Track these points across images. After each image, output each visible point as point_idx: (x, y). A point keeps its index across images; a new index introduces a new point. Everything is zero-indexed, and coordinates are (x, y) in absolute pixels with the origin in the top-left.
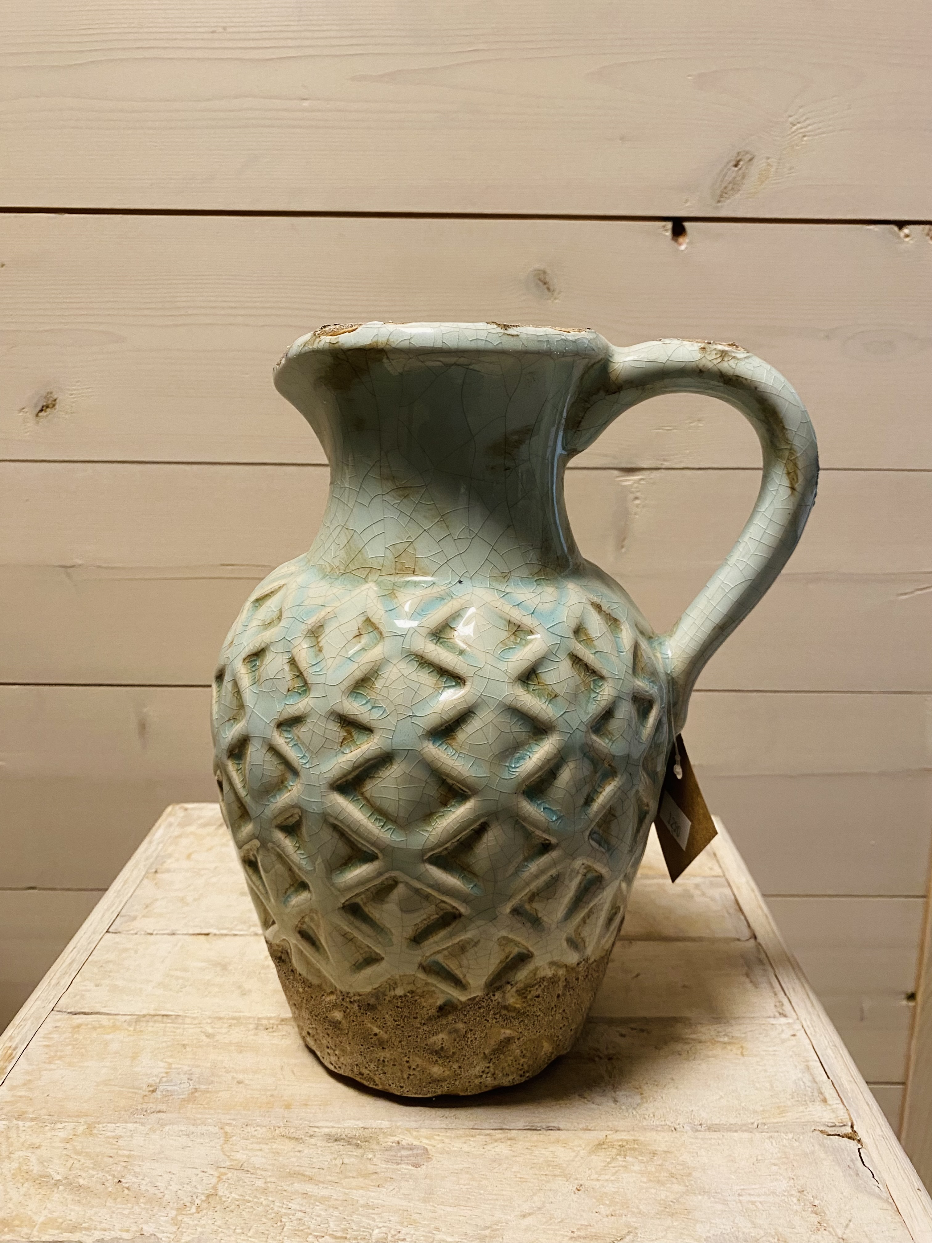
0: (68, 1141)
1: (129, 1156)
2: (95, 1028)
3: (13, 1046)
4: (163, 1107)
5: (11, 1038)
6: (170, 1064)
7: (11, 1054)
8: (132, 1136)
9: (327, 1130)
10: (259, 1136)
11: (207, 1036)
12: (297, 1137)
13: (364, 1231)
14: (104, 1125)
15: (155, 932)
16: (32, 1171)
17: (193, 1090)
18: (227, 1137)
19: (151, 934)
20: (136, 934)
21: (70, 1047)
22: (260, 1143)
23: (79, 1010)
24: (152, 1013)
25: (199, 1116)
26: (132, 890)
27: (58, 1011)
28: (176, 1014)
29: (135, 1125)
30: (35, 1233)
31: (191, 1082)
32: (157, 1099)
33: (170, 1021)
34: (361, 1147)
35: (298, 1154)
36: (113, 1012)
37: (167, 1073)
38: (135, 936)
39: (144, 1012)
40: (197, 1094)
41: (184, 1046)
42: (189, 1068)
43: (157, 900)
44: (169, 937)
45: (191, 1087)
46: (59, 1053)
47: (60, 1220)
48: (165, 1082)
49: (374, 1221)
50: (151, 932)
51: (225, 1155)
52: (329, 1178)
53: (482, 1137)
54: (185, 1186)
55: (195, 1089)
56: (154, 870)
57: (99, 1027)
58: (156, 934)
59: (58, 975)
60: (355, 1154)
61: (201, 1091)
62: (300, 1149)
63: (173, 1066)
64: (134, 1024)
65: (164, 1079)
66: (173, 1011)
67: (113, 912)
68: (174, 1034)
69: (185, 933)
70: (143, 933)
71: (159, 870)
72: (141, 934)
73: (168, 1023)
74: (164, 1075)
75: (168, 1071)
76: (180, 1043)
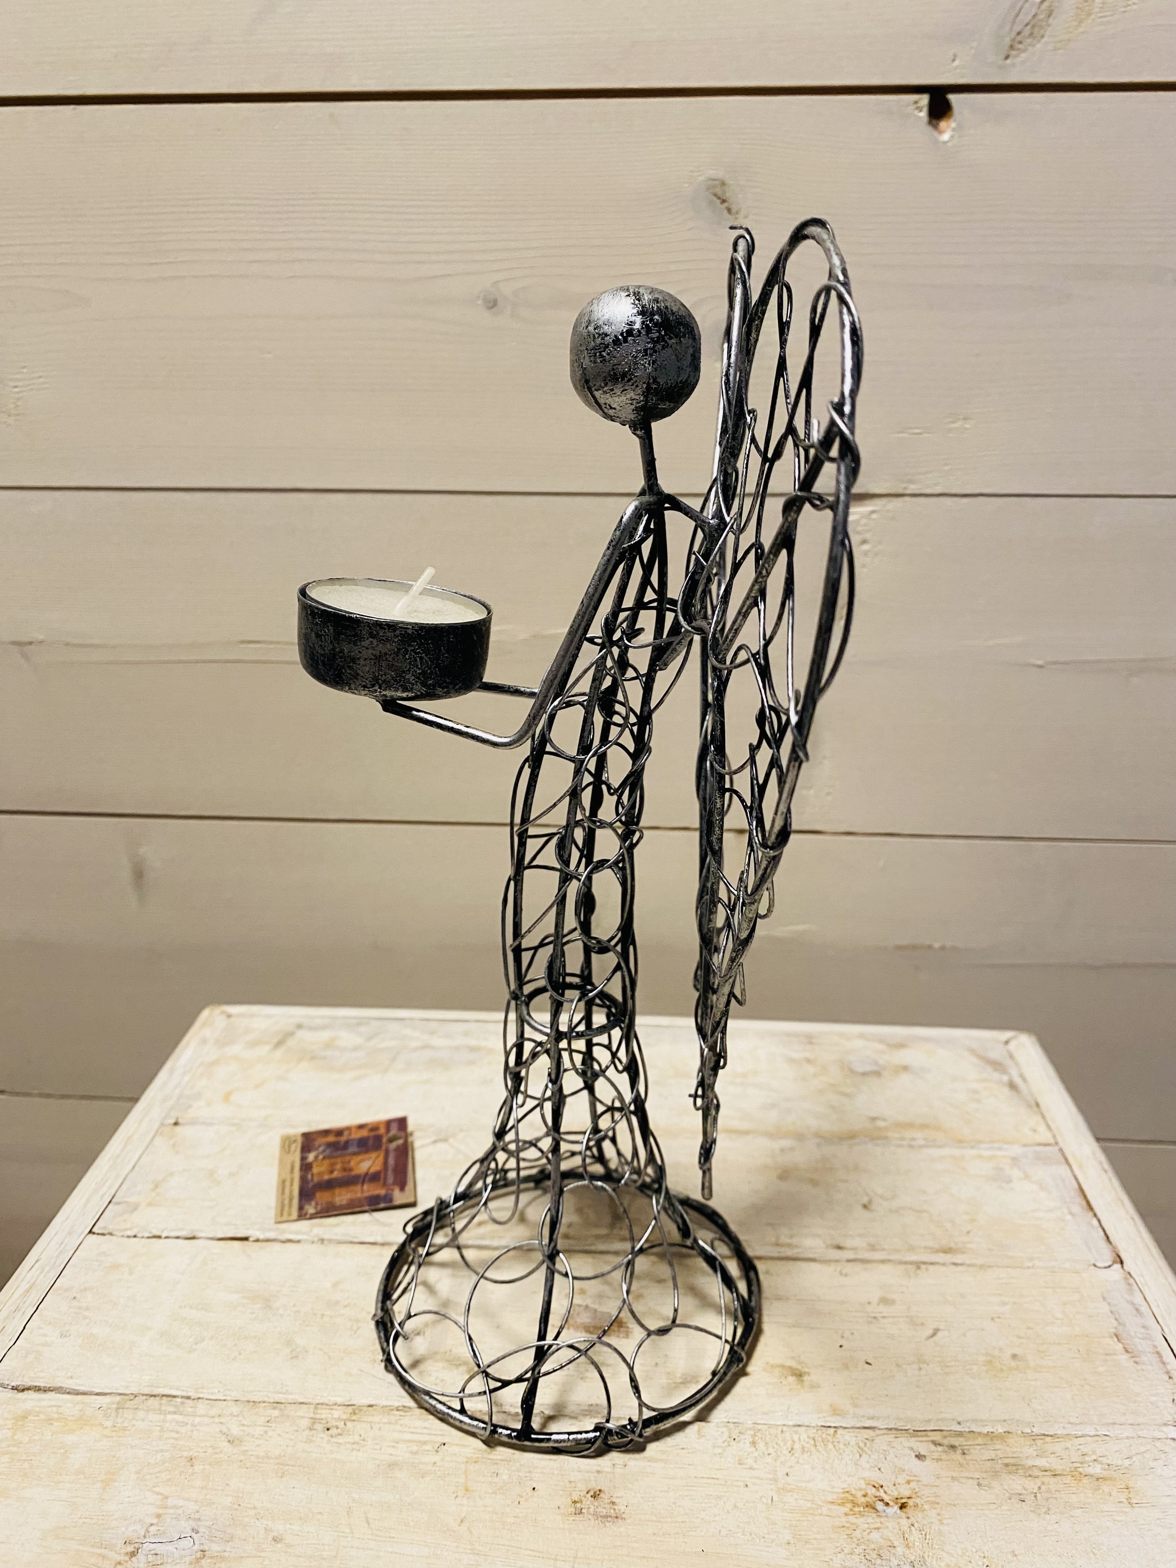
2: (50, 1421)
6: (167, 1498)
11: (229, 1441)
15: (164, 1235)
17: (199, 1554)
19: (159, 1237)
20: (135, 1236)
23: (30, 1383)
24: (146, 1391)
26: (137, 1156)
28: (184, 1394)
31: (196, 1536)
33: (172, 1409)
36: (83, 1388)
37: (159, 1516)
38: (133, 1241)
39: (134, 1390)
41: (191, 1460)
42: (197, 1508)
43: (172, 1174)
44: (186, 1242)
45: (196, 1547)
48: (154, 1536)
50: (158, 1234)
55: (203, 1552)
56: (173, 1121)
57: (57, 1420)
58: (166, 1237)
61: (212, 1557)
63: (170, 1502)
64: (113, 1414)
65: (152, 1529)
66: (178, 1389)
67: (103, 1196)
68: (176, 1436)
69: (211, 1236)
70: (147, 1235)
71: (180, 1121)
72: (143, 1237)
73: (169, 1413)
74: (155, 1521)
75: (161, 1511)
76: (185, 1454)
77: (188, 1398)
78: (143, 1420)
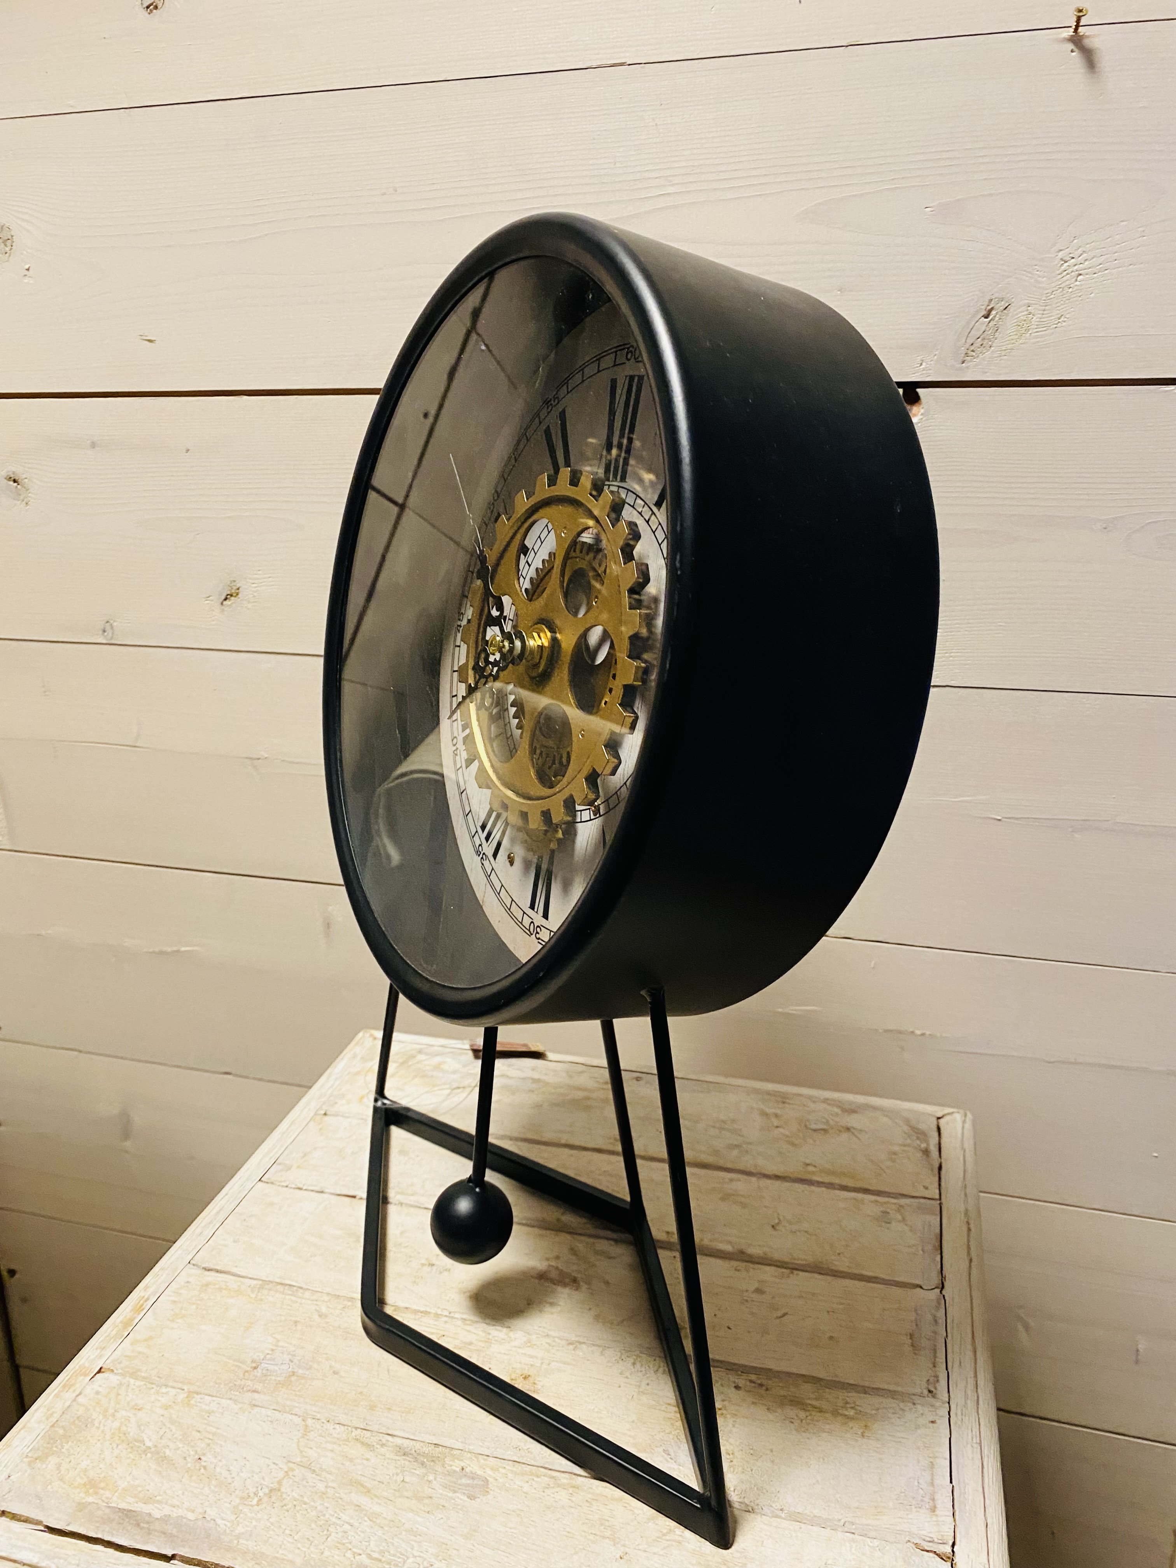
0: (166, 1407)
1: (214, 1434)
2: (220, 1289)
3: (146, 1297)
4: (259, 1386)
5: (146, 1288)
6: (278, 1341)
7: (142, 1305)
8: (222, 1413)
9: (399, 1441)
10: (335, 1435)
11: (320, 1316)
12: (369, 1443)
13: (399, 1558)
14: (202, 1396)
15: (304, 1188)
16: (129, 1434)
17: (291, 1374)
18: (307, 1430)
19: (300, 1189)
20: (287, 1186)
21: (194, 1307)
22: (334, 1443)
23: (212, 1267)
24: (278, 1280)
25: (288, 1403)
26: (296, 1134)
27: (194, 1265)
28: (299, 1285)
29: (229, 1401)
30: (114, 1498)
31: (291, 1364)
32: (256, 1377)
33: (290, 1293)
34: (426, 1467)
35: (365, 1462)
36: (243, 1274)
37: (273, 1350)
38: (285, 1189)
39: (271, 1278)
40: (293, 1379)
41: (296, 1322)
42: (294, 1349)
43: (315, 1149)
44: (317, 1194)
45: (290, 1370)
46: (183, 1312)
47: (140, 1489)
48: (268, 1360)
49: (412, 1549)
50: (301, 1186)
51: (299, 1449)
52: (385, 1494)
53: (546, 1479)
54: (255, 1475)
55: (293, 1372)
56: (323, 1112)
57: (225, 1289)
58: (306, 1190)
59: (203, 1224)
60: (417, 1472)
61: (297, 1376)
62: (368, 1457)
63: (281, 1344)
64: (257, 1291)
65: (268, 1356)
66: (296, 1282)
67: (271, 1158)
68: (289, 1307)
69: (333, 1191)
70: (293, 1186)
71: (328, 1113)
72: (291, 1188)
73: (289, 1295)
74: (270, 1352)
75: (274, 1348)
76: (293, 1319)
77: (301, 1288)
78: (273, 1296)
